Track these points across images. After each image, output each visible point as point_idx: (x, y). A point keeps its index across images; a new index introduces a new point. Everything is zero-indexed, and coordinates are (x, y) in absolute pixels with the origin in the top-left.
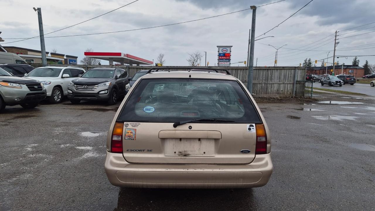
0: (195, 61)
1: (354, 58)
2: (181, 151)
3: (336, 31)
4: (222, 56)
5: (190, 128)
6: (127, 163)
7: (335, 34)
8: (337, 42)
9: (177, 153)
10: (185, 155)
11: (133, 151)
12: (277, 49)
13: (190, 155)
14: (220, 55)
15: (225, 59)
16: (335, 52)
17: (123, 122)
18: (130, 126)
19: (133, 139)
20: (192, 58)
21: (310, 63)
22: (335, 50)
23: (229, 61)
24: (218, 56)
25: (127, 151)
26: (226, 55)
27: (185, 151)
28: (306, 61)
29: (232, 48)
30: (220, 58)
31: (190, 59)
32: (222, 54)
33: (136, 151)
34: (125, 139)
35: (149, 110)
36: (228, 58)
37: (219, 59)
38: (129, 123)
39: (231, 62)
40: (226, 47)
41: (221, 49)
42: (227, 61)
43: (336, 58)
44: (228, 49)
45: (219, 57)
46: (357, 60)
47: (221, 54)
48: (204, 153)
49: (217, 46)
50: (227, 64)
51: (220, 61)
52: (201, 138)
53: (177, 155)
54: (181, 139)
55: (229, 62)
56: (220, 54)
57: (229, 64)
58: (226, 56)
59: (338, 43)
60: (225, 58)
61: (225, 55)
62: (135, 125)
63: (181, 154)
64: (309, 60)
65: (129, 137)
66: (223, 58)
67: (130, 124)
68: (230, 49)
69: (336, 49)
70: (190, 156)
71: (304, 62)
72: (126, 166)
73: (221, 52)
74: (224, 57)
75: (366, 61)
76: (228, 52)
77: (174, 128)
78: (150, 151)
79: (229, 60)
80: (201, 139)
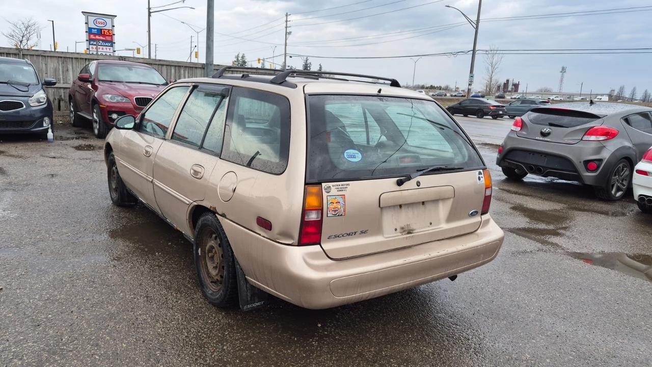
0: (24, 38)
1: (305, 58)
2: (403, 226)
3: (287, 13)
4: (95, 35)
5: (418, 184)
6: (330, 261)
7: (285, 18)
8: (288, 31)
9: (398, 230)
10: (409, 233)
11: (338, 236)
12: (198, 33)
13: (414, 230)
14: (90, 31)
15: (103, 41)
16: (287, 47)
17: (320, 184)
18: (334, 191)
19: (341, 215)
20: (17, 31)
21: (244, 62)
22: (286, 45)
23: (112, 46)
24: (86, 32)
25: (328, 238)
26: (104, 31)
27: (407, 225)
28: (237, 57)
29: (115, 20)
30: (92, 37)
31: (10, 31)
32: (96, 30)
33: (343, 236)
34: (327, 216)
35: (354, 157)
36: (108, 38)
37: (89, 40)
38: (330, 184)
39: (116, 46)
40: (104, 16)
41: (91, 19)
42: (107, 44)
43: (288, 58)
44: (108, 21)
45: (89, 36)
46: (308, 62)
47: (93, 30)
48: (431, 224)
49: (83, 12)
50: (108, 50)
51: (92, 44)
52: (427, 201)
53: (400, 234)
54: (401, 206)
55: (112, 48)
56: (90, 29)
57: (112, 51)
58: (104, 34)
59: (290, 33)
60: (101, 38)
61: (100, 32)
62: (341, 188)
63: (404, 231)
64: (243, 57)
65: (335, 211)
66: (97, 37)
67: (333, 186)
68: (112, 22)
69: (287, 42)
70: (415, 233)
71: (235, 59)
72: (326, 268)
73: (91, 25)
74: (99, 35)
75: (320, 65)
76: (109, 27)
77: (398, 188)
78: (364, 233)
79: (112, 43)
80: (425, 203)
